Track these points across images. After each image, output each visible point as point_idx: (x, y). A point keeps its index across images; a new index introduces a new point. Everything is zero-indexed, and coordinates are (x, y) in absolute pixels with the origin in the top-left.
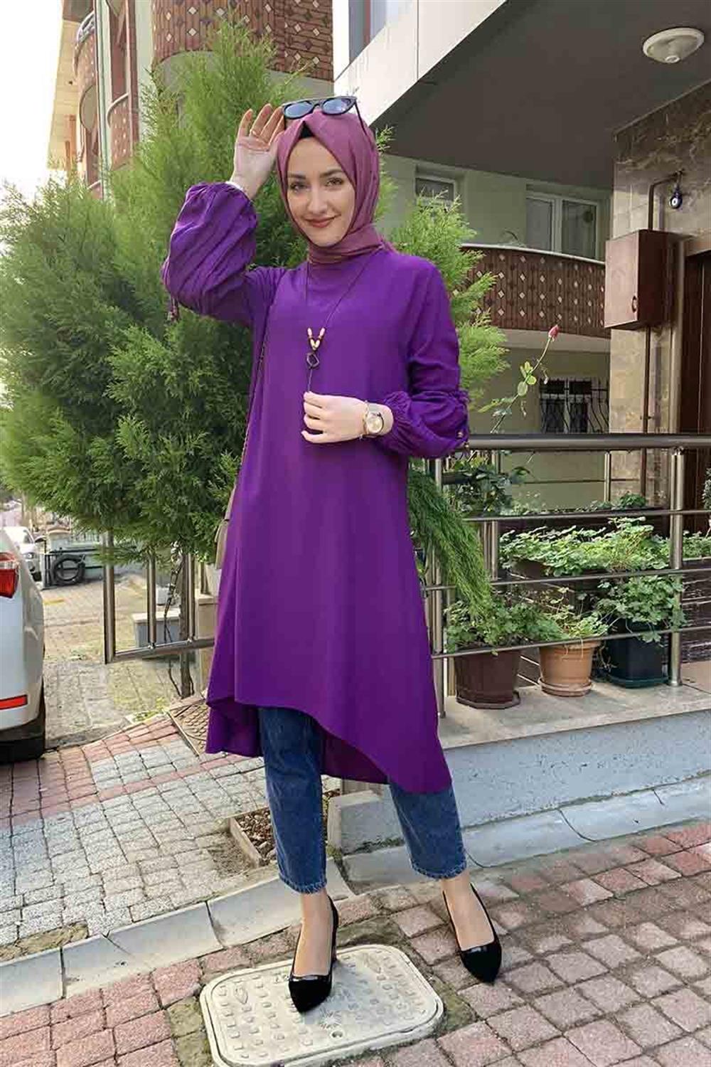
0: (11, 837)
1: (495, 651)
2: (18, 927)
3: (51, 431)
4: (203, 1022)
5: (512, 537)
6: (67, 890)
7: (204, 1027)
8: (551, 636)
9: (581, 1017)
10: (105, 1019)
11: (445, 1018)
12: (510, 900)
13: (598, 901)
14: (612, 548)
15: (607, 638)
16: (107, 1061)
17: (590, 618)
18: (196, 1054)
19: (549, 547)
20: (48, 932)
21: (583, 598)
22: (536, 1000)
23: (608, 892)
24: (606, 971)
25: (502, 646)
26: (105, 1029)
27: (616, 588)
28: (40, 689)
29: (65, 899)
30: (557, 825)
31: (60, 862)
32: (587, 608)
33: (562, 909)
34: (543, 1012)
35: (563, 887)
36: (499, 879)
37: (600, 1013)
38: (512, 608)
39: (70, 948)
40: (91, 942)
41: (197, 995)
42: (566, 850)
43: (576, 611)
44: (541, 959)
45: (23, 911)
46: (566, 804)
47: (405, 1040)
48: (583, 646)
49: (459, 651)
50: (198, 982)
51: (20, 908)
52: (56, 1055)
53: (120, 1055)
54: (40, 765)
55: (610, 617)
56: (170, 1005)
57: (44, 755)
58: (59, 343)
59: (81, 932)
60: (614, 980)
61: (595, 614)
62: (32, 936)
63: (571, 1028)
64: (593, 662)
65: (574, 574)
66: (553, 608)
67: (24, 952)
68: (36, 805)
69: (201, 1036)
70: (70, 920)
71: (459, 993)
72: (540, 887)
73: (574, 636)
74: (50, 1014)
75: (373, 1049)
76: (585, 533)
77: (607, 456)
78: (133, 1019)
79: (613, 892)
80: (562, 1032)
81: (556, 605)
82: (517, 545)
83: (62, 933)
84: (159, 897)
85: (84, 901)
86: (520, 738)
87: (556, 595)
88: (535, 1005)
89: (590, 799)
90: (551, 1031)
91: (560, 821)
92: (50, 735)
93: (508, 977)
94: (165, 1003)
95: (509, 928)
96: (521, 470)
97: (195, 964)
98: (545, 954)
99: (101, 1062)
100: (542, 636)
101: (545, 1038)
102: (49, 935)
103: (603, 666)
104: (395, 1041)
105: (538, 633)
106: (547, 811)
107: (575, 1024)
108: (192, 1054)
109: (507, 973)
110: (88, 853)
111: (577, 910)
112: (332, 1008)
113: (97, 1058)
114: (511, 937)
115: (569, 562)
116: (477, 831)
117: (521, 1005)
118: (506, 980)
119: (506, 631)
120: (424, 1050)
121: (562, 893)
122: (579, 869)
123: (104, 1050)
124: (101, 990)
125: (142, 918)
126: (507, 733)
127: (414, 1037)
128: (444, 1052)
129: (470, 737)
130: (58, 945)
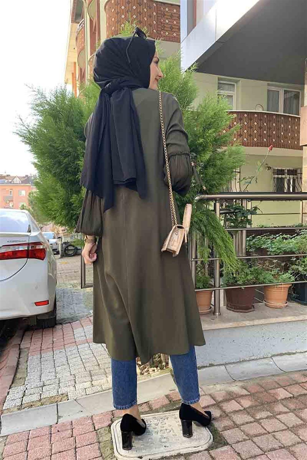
0: (41, 358)
1: (242, 287)
2: (41, 394)
3: (56, 192)
4: (111, 437)
5: (254, 238)
6: (61, 381)
7: (112, 439)
8: (269, 281)
9: (274, 447)
10: (73, 433)
11: (213, 443)
12: (246, 395)
13: (286, 398)
14: (298, 243)
15: (294, 282)
16: (72, 450)
17: (287, 274)
18: (107, 450)
19: (270, 242)
20: (52, 397)
21: (284, 265)
22: (254, 438)
23: (291, 395)
24: (287, 428)
25: (246, 285)
26: (72, 437)
27: (299, 261)
29: (60, 384)
31: (59, 369)
32: (286, 269)
33: (269, 401)
34: (256, 443)
35: (270, 391)
36: (242, 386)
37: (282, 446)
38: (251, 269)
39: (60, 404)
40: (69, 401)
41: (110, 426)
42: (273, 375)
43: (280, 271)
44: (257, 421)
45: (44, 388)
46: (274, 356)
47: (196, 451)
48: (283, 286)
49: (228, 286)
50: (111, 421)
51: (42, 387)
52: (52, 446)
53: (77, 448)
54: (54, 330)
55: (296, 274)
56: (99, 429)
57: (56, 326)
59: (65, 398)
60: (290, 432)
61: (289, 272)
62: (46, 398)
63: (268, 451)
64: (288, 293)
65: (280, 254)
66: (270, 269)
67: (42, 405)
68: (51, 346)
69: (110, 443)
70: (61, 392)
71: (220, 433)
72: (260, 390)
73: (279, 282)
74: (51, 430)
75: (181, 453)
76: (284, 236)
77: (301, 202)
78: (83, 434)
79: (292, 394)
80: (264, 452)
81: (271, 267)
82: (256, 241)
84: (98, 385)
85: (68, 385)
86: (254, 325)
87: (272, 263)
88: (254, 440)
89: (286, 354)
90: (259, 452)
91: (272, 363)
92: (59, 318)
93: (242, 428)
94: (96, 429)
95: (244, 407)
96: (256, 208)
97: (110, 413)
98: (260, 419)
99: (69, 450)
100: (264, 281)
101: (256, 454)
102: (53, 398)
103: (293, 295)
104: (191, 451)
105: (263, 280)
106: (266, 358)
107: (270, 449)
108: (106, 450)
109: (242, 426)
110: (70, 366)
111: (276, 401)
112: (165, 435)
113: (68, 448)
114: (245, 411)
115: (278, 249)
116: (234, 365)
117: (247, 440)
118: (242, 429)
119: (248, 279)
120: (203, 455)
121: (270, 394)
122: (278, 384)
123: (71, 445)
124: (72, 422)
125: (90, 393)
126: (247, 323)
127: (200, 450)
128: (212, 457)
129: (231, 324)
130: (56, 402)
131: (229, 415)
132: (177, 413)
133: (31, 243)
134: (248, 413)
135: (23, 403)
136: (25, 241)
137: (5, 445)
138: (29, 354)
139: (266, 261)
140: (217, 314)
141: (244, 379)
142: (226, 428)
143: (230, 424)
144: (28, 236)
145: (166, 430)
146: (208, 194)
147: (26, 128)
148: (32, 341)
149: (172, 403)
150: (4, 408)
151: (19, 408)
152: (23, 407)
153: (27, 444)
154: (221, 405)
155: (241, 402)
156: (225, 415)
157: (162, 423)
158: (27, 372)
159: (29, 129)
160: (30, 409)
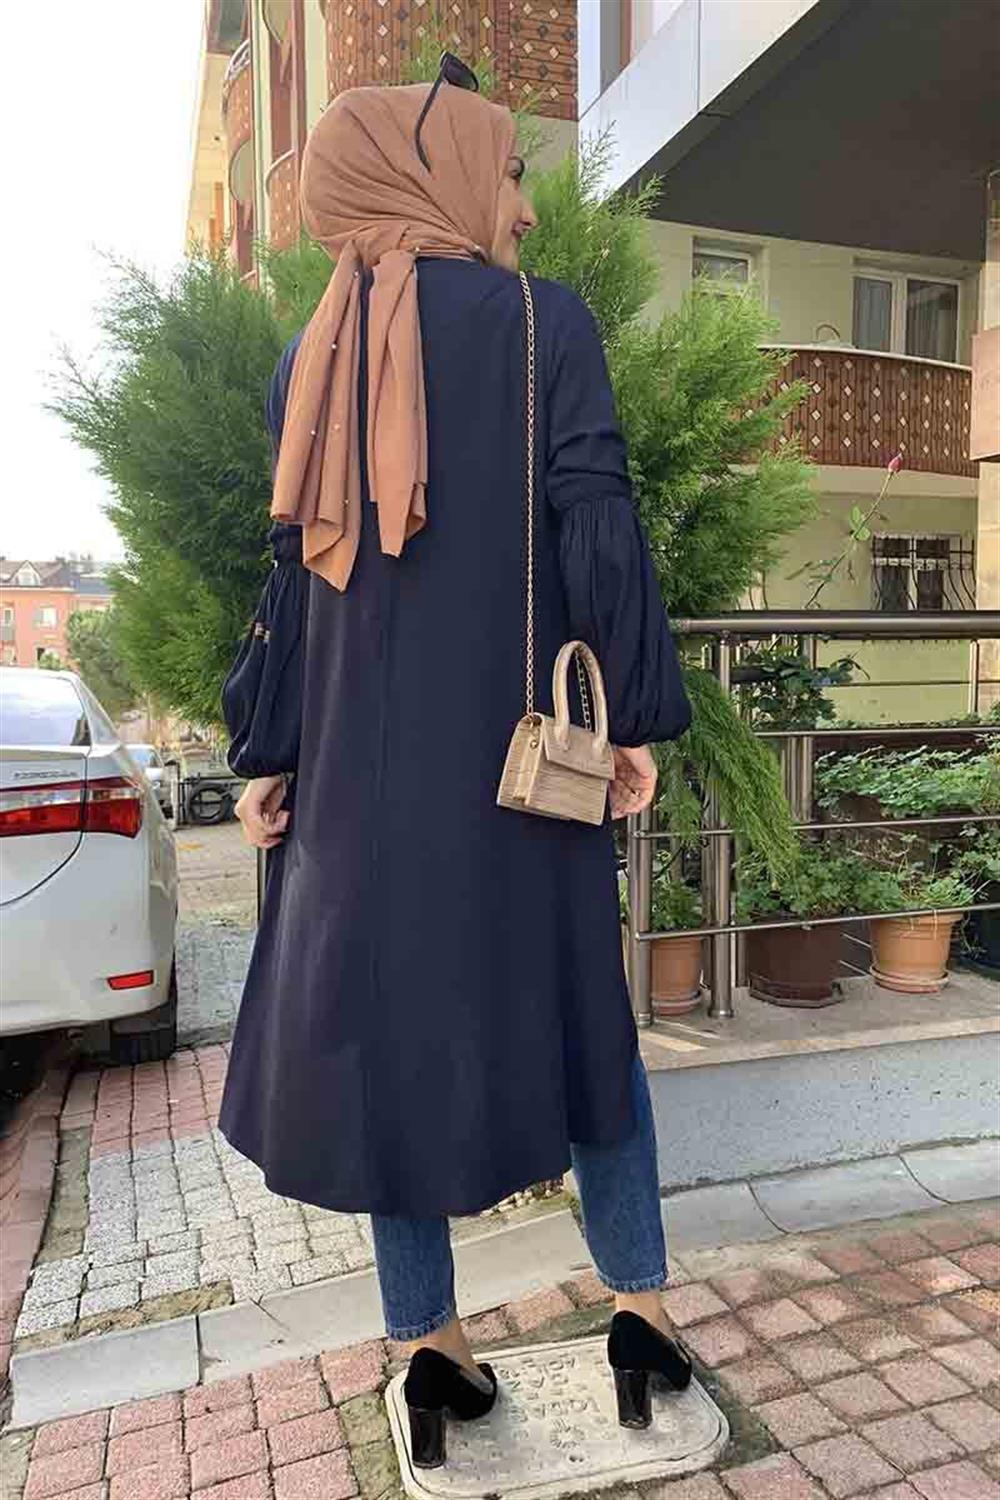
0: (132, 1162)
1: (806, 924)
2: (140, 1284)
3: (190, 608)
4: (390, 1430)
5: (833, 761)
6: (206, 1238)
7: (391, 1436)
8: (888, 904)
9: (936, 1457)
10: (256, 1415)
11: (732, 1444)
12: (827, 1282)
13: (958, 1290)
14: (980, 778)
15: (972, 908)
16: (258, 1474)
17: (947, 880)
18: (379, 1472)
19: (888, 775)
20: (180, 1293)
21: (936, 851)
22: (865, 1427)
23: (973, 1277)
24: (969, 1391)
25: (821, 917)
26: (255, 1429)
27: (987, 835)
28: (170, 963)
29: (202, 1249)
30: (898, 1178)
31: (195, 1199)
32: (943, 864)
33: (904, 1299)
34: (876, 1445)
35: (905, 1267)
36: (810, 1251)
37: (961, 1452)
38: (831, 864)
39: (207, 1317)
40: (237, 1309)
41: (380, 1390)
42: (910, 1215)
43: (925, 870)
44: (870, 1368)
45: (148, 1263)
46: (909, 1148)
47: (677, 1472)
48: (936, 920)
49: (755, 922)
50: (383, 1373)
51: (142, 1259)
52: (189, 1460)
53: (275, 1467)
54: (169, 1068)
55: (978, 878)
56: (343, 1403)
57: (174, 1055)
58: (202, 487)
59: (222, 1296)
60: (981, 1403)
61: (955, 873)
62: (158, 1297)
63: (917, 1470)
64: (952, 944)
65: (924, 814)
66: (893, 863)
67: (146, 1320)
68: (163, 1122)
69: (385, 1448)
70: (209, 1277)
71: (751, 1410)
72: (871, 1265)
73: (922, 907)
74: (182, 1406)
75: (628, 1481)
76: (940, 756)
77: (972, 646)
78: (294, 1419)
79: (978, 1277)
80: (903, 1476)
81: (898, 860)
82: (840, 772)
83: (198, 1296)
84: (330, 1253)
85: (229, 1253)
86: (842, 1050)
87: (898, 844)
88: (865, 1434)
89: (945, 1143)
90: (887, 1472)
91: (899, 1172)
92: (184, 1029)
93: (823, 1391)
94: (336, 1399)
95: (825, 1321)
96: (847, 663)
97: (377, 1347)
98: (878, 1362)
99: (250, 1474)
100: (876, 903)
101: (878, 1482)
102: (180, 1297)
103: (966, 949)
104: (659, 1472)
105: (870, 900)
106: (879, 1157)
107: (923, 1464)
108: (374, 1471)
109: (822, 1386)
110: (233, 1188)
111: (928, 1299)
112: (569, 1420)
113: (245, 1468)
114: (828, 1334)
115: (916, 797)
116: (778, 1181)
117: (843, 1433)
118: (820, 1394)
119: (823, 897)
120: (700, 1487)
121: (905, 1276)
122: (929, 1242)
123: (254, 1457)
124: (250, 1377)
125: (306, 1280)
126: (823, 1043)
127: (687, 1469)
128: (730, 1492)
129: (769, 1046)
130: (192, 1312)
131: (775, 1347)
132: (602, 1343)
133: (91, 781)
134: (839, 1344)
135: (81, 1317)
136: (73, 774)
137: (30, 1460)
138: (92, 1149)
139: (881, 839)
140: (722, 1013)
141: (817, 1228)
142: (769, 1395)
143: (780, 1379)
144: (80, 757)
145: (572, 1401)
146: (693, 616)
147: (88, 391)
148: (99, 1104)
149: (585, 1310)
150: (18, 1333)
151: (68, 1330)
152: (81, 1330)
153: (106, 1456)
154: (745, 1314)
155: (811, 1306)
156: (764, 1349)
157: (554, 1376)
158: (88, 1207)
159: (97, 395)
160: (105, 1336)
